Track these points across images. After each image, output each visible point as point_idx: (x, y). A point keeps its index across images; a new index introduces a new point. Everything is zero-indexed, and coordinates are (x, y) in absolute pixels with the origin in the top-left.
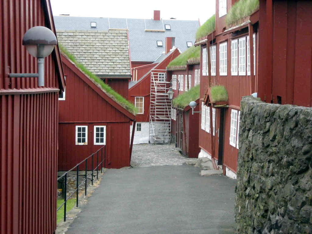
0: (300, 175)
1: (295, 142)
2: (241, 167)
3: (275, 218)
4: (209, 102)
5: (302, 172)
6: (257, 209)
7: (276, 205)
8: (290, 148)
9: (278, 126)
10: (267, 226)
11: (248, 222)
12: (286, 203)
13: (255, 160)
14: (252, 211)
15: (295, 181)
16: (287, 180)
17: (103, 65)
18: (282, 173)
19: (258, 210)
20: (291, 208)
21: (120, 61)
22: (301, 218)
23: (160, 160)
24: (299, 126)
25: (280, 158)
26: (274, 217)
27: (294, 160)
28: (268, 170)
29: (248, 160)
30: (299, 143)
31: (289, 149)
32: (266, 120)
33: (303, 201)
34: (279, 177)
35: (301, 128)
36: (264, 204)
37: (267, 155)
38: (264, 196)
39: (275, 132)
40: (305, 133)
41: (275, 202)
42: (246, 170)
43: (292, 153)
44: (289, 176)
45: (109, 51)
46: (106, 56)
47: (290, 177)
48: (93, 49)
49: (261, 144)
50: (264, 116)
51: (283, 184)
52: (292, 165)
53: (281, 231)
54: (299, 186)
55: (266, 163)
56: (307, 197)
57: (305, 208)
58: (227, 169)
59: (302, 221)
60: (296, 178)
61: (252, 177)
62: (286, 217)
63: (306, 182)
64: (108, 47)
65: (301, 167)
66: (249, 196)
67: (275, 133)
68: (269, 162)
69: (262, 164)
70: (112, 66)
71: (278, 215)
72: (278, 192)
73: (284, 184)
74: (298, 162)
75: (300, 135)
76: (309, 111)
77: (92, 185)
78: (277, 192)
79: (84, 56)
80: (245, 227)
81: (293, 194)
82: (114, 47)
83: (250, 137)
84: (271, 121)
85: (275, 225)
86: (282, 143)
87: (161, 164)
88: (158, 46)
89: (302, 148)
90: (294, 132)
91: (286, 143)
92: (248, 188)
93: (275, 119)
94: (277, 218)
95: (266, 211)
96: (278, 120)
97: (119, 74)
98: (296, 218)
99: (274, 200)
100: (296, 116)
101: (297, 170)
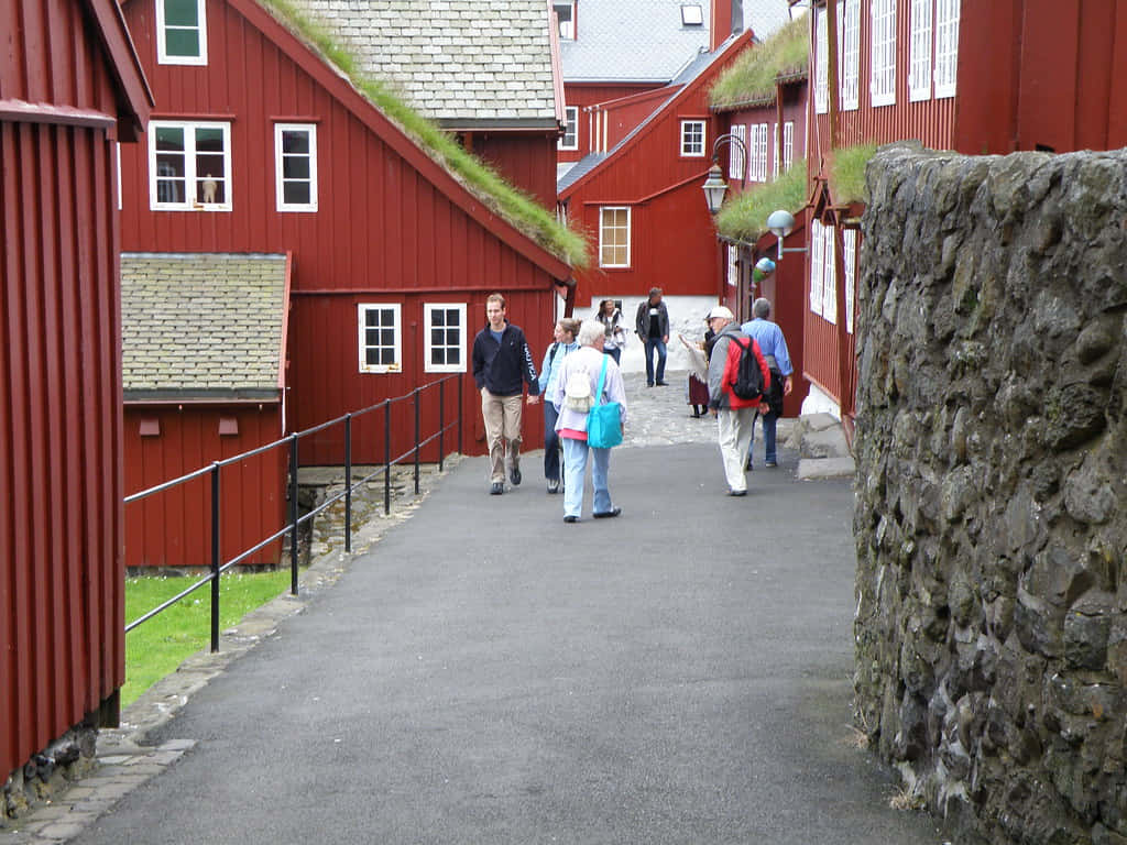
0: (1066, 457)
1: (1050, 311)
2: (864, 432)
3: (974, 644)
5: (1076, 441)
6: (912, 604)
7: (976, 587)
8: (1030, 339)
9: (986, 248)
10: (947, 676)
11: (884, 656)
12: (1012, 578)
13: (905, 399)
14: (894, 610)
15: (1046, 484)
16: (1015, 479)
17: (458, 82)
18: (997, 449)
19: (913, 609)
20: (1031, 603)
21: (519, 68)
22: (1069, 646)
23: (667, 425)
24: (1067, 237)
25: (991, 385)
26: (970, 640)
27: (1045, 391)
28: (947, 439)
29: (881, 403)
30: (1064, 316)
31: (1024, 343)
32: (944, 228)
33: (1080, 572)
34: (989, 467)
35: (1075, 244)
36: (934, 583)
37: (945, 374)
38: (932, 549)
39: (974, 274)
40: (1088, 266)
41: (972, 574)
42: (876, 442)
43: (1035, 359)
44: (1022, 462)
45: (477, 33)
46: (466, 51)
47: (1028, 466)
48: (420, 23)
49: (923, 332)
50: (933, 208)
51: (999, 498)
52: (1035, 412)
53: (993, 702)
54: (1063, 507)
55: (941, 409)
56: (1094, 555)
57: (1086, 601)
59: (1073, 662)
60: (1053, 470)
61: (891, 469)
62: (1012, 642)
63: (1093, 487)
64: (476, 15)
65: (1069, 419)
66: (883, 549)
67: (972, 277)
68: (951, 404)
69: (928, 414)
70: (489, 86)
71: (985, 633)
72: (983, 531)
73: (1003, 496)
74: (1058, 401)
75: (1069, 281)
76: (1108, 163)
77: (387, 512)
78: (978, 532)
79: (386, 50)
80: (874, 677)
81: (1038, 540)
82: (497, 15)
83: (888, 305)
84: (962, 228)
85: (971, 674)
86: (998, 320)
87: (668, 438)
88: (686, 25)
89: (1075, 333)
90: (1047, 266)
91: (1015, 317)
92: (883, 517)
93: (975, 217)
94: (982, 643)
95: (943, 612)
96: (989, 222)
97: (513, 115)
98: (1051, 646)
99: (967, 567)
100: (1054, 194)
101: (1054, 433)
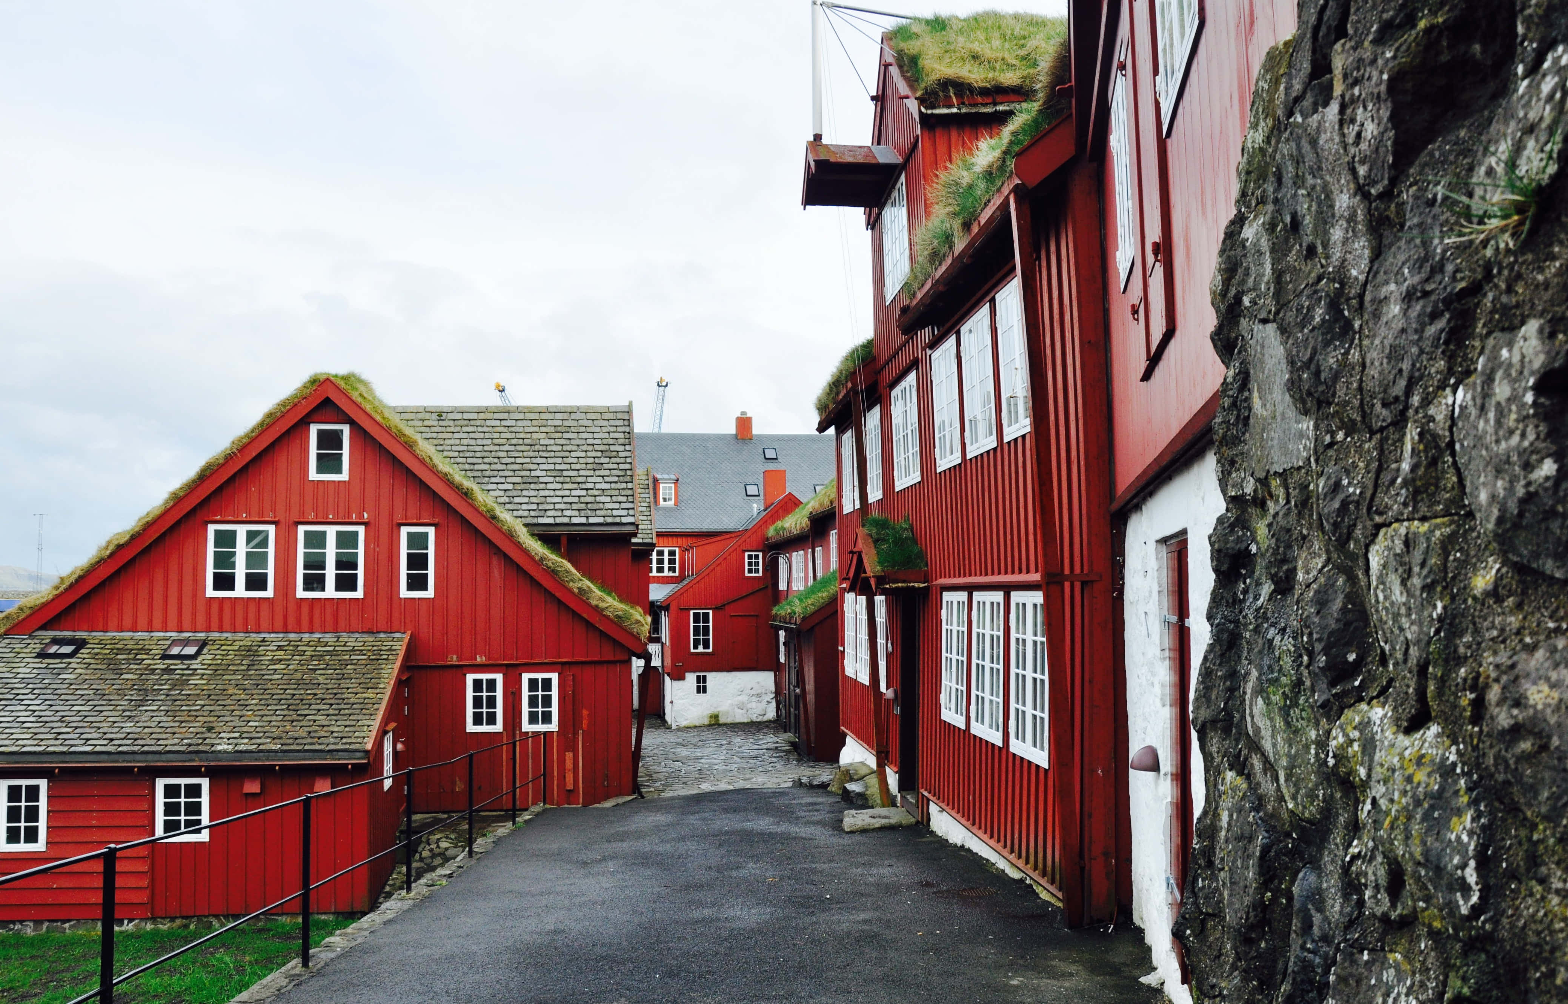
4: (863, 575)
58: (933, 808)
